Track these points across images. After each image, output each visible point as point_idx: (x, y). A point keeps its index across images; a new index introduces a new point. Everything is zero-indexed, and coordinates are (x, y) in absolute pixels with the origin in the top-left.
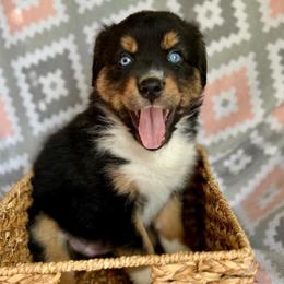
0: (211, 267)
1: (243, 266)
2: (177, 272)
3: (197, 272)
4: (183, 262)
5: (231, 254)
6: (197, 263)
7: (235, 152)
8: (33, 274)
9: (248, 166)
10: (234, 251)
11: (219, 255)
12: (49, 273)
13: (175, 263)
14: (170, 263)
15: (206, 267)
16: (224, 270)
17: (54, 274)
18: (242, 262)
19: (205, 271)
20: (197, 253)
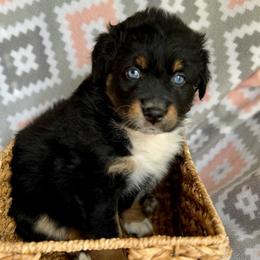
0: (187, 252)
1: (218, 252)
2: (155, 256)
3: (173, 256)
5: (207, 240)
6: (174, 247)
7: (194, 132)
8: (13, 254)
9: (205, 144)
10: (209, 238)
11: (195, 240)
12: (30, 253)
14: (149, 247)
15: (183, 251)
16: (199, 255)
18: (217, 249)
19: (181, 255)
20: (174, 238)
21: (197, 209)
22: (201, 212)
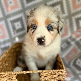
3: (52, 75)
4: (48, 72)
5: (60, 70)
6: (52, 72)
8: (10, 74)
10: (61, 70)
11: (57, 70)
13: (46, 72)
15: (54, 73)
16: (58, 74)
17: (15, 74)
18: (63, 72)
19: (54, 74)
21: (59, 63)
22: (60, 64)
